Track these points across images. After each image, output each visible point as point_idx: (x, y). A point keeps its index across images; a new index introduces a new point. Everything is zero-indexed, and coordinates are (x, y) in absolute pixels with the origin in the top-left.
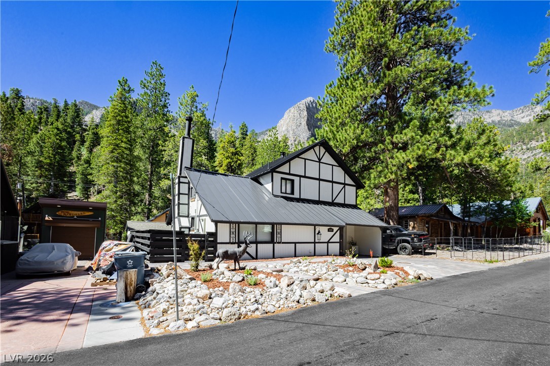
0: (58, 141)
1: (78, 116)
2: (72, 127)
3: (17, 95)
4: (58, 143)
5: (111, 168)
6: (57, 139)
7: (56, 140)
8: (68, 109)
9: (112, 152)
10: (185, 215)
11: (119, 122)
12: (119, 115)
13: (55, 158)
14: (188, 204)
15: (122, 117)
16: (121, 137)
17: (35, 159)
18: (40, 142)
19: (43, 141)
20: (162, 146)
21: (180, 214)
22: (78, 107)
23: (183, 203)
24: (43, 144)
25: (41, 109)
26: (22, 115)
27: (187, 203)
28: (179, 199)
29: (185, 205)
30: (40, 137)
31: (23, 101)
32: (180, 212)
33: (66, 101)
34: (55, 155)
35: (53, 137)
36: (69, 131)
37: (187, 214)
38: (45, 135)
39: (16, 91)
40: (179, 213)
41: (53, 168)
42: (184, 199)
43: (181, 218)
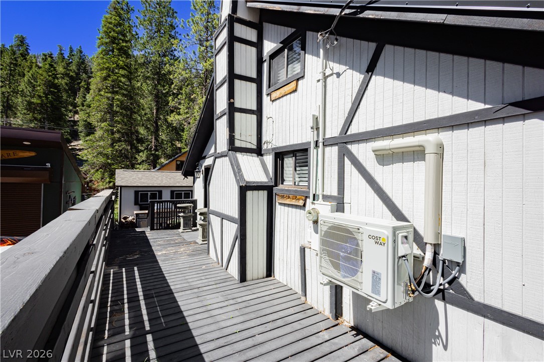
0: (50, 78)
1: (83, 63)
2: (78, 74)
3: (21, 42)
4: (50, 81)
5: (105, 101)
6: (49, 76)
7: (47, 77)
8: (73, 55)
9: (105, 79)
10: (249, 146)
11: (113, 40)
12: (114, 31)
13: (47, 98)
14: (259, 112)
15: (118, 34)
16: (116, 59)
17: (26, 101)
18: (32, 81)
19: (35, 79)
20: (171, 65)
21: (238, 144)
22: (83, 53)
23: (244, 107)
24: (35, 83)
25: (46, 56)
26: (24, 61)
27: (254, 107)
28: (231, 94)
29: (249, 116)
30: (32, 75)
31: (28, 49)
32: (237, 135)
33: (71, 48)
34: (46, 95)
35: (45, 74)
36: (72, 76)
37: (255, 141)
38: (37, 73)
39: (20, 38)
40: (232, 139)
41: (46, 110)
42: (246, 95)
43: (239, 156)
